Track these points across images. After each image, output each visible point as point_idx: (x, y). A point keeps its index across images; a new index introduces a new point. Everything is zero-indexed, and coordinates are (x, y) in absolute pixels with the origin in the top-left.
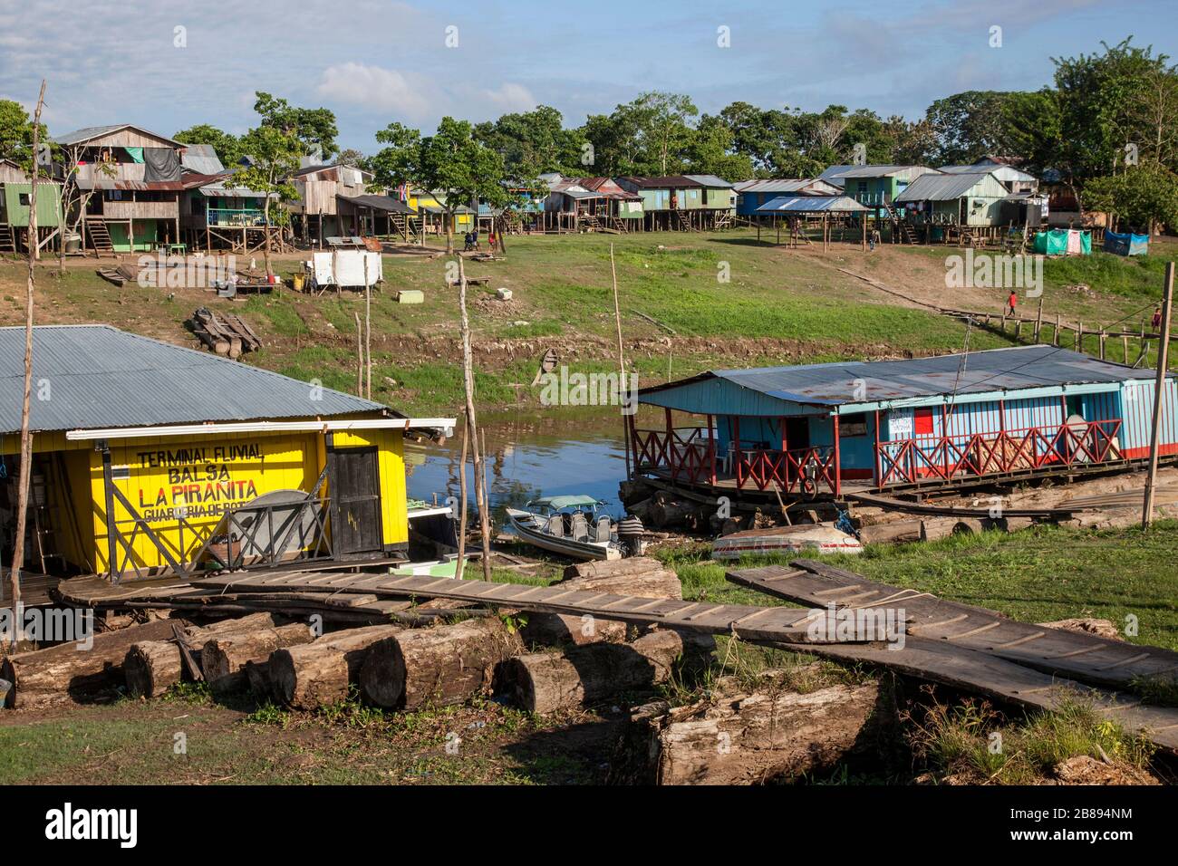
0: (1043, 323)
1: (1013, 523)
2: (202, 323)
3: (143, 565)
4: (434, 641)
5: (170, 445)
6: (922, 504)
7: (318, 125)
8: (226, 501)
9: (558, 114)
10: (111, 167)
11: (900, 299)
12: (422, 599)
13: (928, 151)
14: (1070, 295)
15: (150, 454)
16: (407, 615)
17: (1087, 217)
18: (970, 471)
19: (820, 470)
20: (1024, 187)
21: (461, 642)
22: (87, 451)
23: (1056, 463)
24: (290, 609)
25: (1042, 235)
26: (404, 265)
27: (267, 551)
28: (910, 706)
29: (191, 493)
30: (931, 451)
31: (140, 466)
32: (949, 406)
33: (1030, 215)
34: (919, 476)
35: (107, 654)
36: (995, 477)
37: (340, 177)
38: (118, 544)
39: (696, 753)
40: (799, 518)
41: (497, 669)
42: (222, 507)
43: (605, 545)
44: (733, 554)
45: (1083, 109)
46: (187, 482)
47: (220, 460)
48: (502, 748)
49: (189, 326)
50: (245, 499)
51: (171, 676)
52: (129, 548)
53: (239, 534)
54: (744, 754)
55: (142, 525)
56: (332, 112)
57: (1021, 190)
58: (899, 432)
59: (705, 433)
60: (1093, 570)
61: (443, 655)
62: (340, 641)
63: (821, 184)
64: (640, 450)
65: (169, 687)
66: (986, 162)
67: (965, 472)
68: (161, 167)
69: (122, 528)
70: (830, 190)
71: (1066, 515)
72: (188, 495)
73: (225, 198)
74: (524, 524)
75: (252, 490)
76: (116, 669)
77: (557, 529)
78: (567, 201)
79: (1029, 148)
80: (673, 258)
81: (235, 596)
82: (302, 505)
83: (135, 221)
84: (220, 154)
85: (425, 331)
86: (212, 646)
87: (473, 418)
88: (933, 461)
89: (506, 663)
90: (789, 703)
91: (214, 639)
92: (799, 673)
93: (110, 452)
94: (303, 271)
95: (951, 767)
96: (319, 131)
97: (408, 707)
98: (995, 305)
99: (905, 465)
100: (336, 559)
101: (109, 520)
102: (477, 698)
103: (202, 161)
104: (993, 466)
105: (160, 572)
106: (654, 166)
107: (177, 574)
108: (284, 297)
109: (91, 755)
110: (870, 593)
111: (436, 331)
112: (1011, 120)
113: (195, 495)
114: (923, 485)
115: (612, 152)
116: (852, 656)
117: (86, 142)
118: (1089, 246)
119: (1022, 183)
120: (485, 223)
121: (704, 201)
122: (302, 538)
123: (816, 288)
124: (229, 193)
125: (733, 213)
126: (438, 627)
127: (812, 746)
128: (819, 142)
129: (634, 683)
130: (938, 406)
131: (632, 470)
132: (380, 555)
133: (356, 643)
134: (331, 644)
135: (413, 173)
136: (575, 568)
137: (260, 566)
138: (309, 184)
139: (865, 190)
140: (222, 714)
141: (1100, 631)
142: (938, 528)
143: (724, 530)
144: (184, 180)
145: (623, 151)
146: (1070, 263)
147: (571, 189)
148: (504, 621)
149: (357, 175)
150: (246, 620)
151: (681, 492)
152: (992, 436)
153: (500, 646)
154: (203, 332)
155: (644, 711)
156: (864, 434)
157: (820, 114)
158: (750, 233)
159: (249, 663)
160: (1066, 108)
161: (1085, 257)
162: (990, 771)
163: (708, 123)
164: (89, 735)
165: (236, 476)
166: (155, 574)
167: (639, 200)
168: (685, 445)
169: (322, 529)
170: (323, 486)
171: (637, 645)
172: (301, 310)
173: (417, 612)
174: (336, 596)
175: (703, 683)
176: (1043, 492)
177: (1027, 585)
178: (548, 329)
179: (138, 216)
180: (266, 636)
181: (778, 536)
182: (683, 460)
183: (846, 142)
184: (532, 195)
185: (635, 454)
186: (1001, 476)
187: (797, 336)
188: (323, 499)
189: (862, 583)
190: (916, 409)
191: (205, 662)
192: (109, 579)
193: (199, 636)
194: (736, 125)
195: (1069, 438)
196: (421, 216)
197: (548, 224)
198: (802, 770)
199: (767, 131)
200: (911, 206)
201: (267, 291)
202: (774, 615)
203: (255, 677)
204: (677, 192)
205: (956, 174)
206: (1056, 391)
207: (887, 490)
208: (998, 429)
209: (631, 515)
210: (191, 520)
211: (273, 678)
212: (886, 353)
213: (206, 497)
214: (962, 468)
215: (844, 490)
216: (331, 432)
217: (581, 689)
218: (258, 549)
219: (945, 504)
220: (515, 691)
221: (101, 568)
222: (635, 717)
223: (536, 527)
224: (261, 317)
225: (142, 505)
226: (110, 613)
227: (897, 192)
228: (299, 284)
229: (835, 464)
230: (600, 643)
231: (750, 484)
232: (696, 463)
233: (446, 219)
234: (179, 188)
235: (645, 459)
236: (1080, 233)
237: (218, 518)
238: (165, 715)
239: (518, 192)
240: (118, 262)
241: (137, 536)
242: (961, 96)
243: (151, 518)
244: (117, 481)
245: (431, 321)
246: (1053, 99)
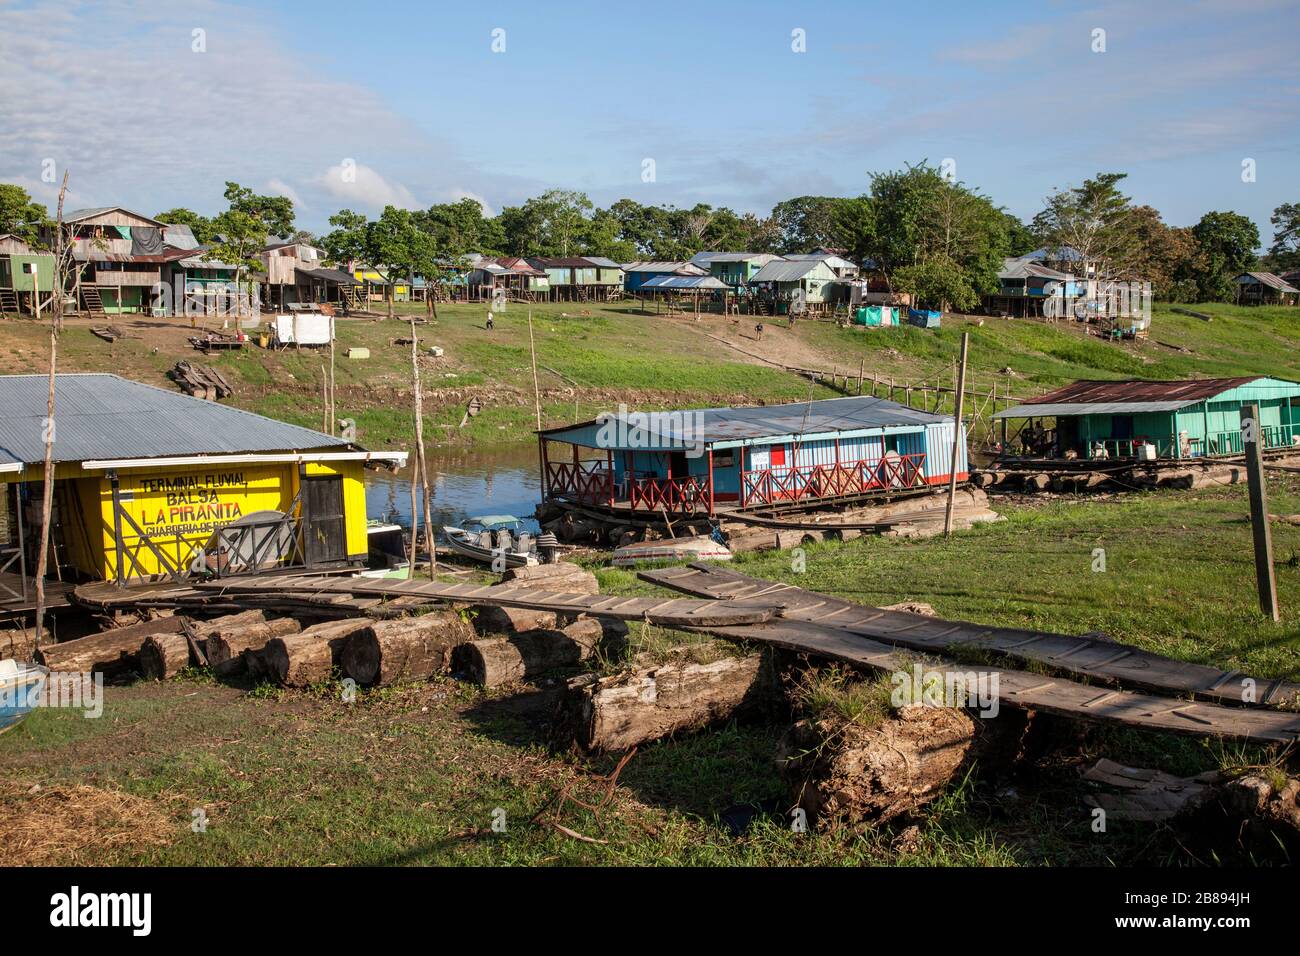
0: (864, 379)
1: (846, 534)
2: (182, 373)
3: (146, 573)
4: (403, 630)
5: (169, 473)
6: (776, 520)
7: (279, 210)
8: (216, 519)
9: (479, 205)
10: (104, 242)
11: (755, 359)
12: (391, 597)
13: (774, 242)
14: (884, 357)
15: (151, 481)
16: (379, 610)
17: (896, 297)
18: (813, 494)
19: (697, 494)
20: (848, 272)
21: (425, 630)
22: (98, 479)
23: (877, 488)
24: (277, 606)
25: (862, 310)
26: (352, 326)
27: (250, 561)
28: (791, 670)
29: (186, 513)
30: (784, 479)
31: (143, 490)
32: (797, 443)
33: (853, 293)
34: (774, 498)
35: (122, 645)
36: (832, 499)
37: (298, 253)
38: (125, 556)
39: (621, 712)
40: (681, 532)
41: (455, 652)
42: (212, 525)
43: (525, 555)
44: (629, 562)
45: (892, 213)
46: (183, 504)
47: (210, 486)
48: (461, 713)
49: (171, 376)
50: (231, 518)
51: (181, 662)
52: (134, 559)
53: (227, 547)
54: (658, 712)
55: (145, 540)
56: (290, 199)
57: (847, 275)
58: (759, 464)
59: (605, 466)
60: (910, 568)
61: (411, 641)
62: (324, 631)
63: (691, 266)
64: (552, 479)
65: (179, 671)
66: (819, 252)
67: (809, 495)
68: (146, 243)
69: (128, 542)
70: (698, 271)
71: (887, 528)
72: (184, 515)
73: (201, 270)
74: (459, 539)
75: (237, 511)
76: (131, 657)
77: (486, 543)
78: (487, 276)
79: (851, 242)
80: (574, 324)
81: (231, 597)
82: (280, 523)
83: (123, 287)
84: (196, 233)
85: (371, 382)
86: (215, 637)
87: (422, 451)
88: (785, 486)
89: (461, 647)
90: (693, 672)
91: (216, 631)
92: (699, 649)
93: (118, 480)
94: (268, 330)
95: (823, 713)
96: (279, 215)
97: (382, 683)
98: (827, 364)
99: (764, 489)
100: (308, 566)
101: (117, 536)
102: (438, 675)
103: (180, 238)
104: (831, 491)
105: (160, 578)
106: (558, 249)
107: (175, 580)
108: (252, 353)
109: (119, 725)
110: (750, 587)
111: (382, 380)
112: (838, 220)
113: (189, 515)
114: (778, 506)
115: (524, 237)
116: (741, 635)
117: (82, 220)
118: (898, 320)
119: (847, 269)
120: (419, 293)
121: (598, 278)
122: (279, 550)
123: (689, 350)
124: (204, 266)
125: (622, 288)
126: (406, 618)
127: (711, 704)
128: (689, 233)
129: (564, 662)
130: (789, 443)
131: (546, 495)
132: (344, 564)
133: (337, 632)
134: (317, 633)
135: (360, 251)
136: (512, 572)
137: (245, 573)
138: (272, 259)
139: (726, 272)
140: (225, 692)
141: (923, 612)
142: (790, 538)
143: (621, 543)
144: (166, 253)
145: (533, 237)
146: (884, 332)
147: (490, 266)
148: (459, 614)
149: (313, 252)
150: (241, 616)
151: (586, 513)
152: (830, 467)
153: (457, 634)
154: (183, 381)
155: (578, 681)
156: (731, 466)
157: (690, 210)
158: (636, 304)
159: (247, 650)
160: (879, 212)
161: (895, 328)
162: (851, 716)
163: (601, 215)
164: (116, 709)
165: (223, 499)
166: (155, 580)
167: (546, 276)
168: (588, 474)
169: (296, 542)
170: (297, 507)
171: (567, 631)
172: (266, 363)
173: (387, 607)
174: (318, 595)
175: (625, 659)
176: (869, 510)
177: (862, 581)
178: (473, 381)
179: (125, 283)
180: (261, 628)
181: (665, 547)
182: (587, 487)
183: (711, 233)
184: (458, 271)
185: (549, 482)
186: (836, 498)
187: (675, 388)
188: (296, 519)
189: (744, 580)
190: (772, 445)
191: (210, 649)
192: (117, 584)
193: (203, 630)
194: (623, 217)
195: (887, 467)
196: (366, 287)
197: (471, 295)
198: (702, 723)
199: (648, 223)
200: (762, 285)
201: (238, 347)
202: (677, 604)
203: (252, 662)
204: (577, 270)
205: (796, 261)
206: (877, 432)
207: (751, 510)
208: (834, 461)
209: (545, 531)
210: (186, 536)
211: (269, 661)
212: (744, 401)
213: (199, 516)
214: (807, 492)
215: (717, 510)
216: (304, 463)
217: (523, 666)
218: (243, 559)
219: (795, 520)
220: (469, 668)
221: (109, 576)
222: (571, 686)
223: (467, 541)
224: (232, 368)
225: (144, 524)
226: (118, 612)
227: (752, 274)
228: (264, 342)
229: (709, 490)
230: (537, 630)
231: (642, 506)
232: (598, 490)
233: (386, 290)
234: (161, 261)
235: (557, 486)
236: (890, 309)
237: (209, 534)
238: (178, 693)
239: (448, 269)
240: (109, 322)
241: (141, 549)
242: (799, 200)
243: (152, 534)
244: (123, 503)
245: (376, 373)
246: (870, 204)
